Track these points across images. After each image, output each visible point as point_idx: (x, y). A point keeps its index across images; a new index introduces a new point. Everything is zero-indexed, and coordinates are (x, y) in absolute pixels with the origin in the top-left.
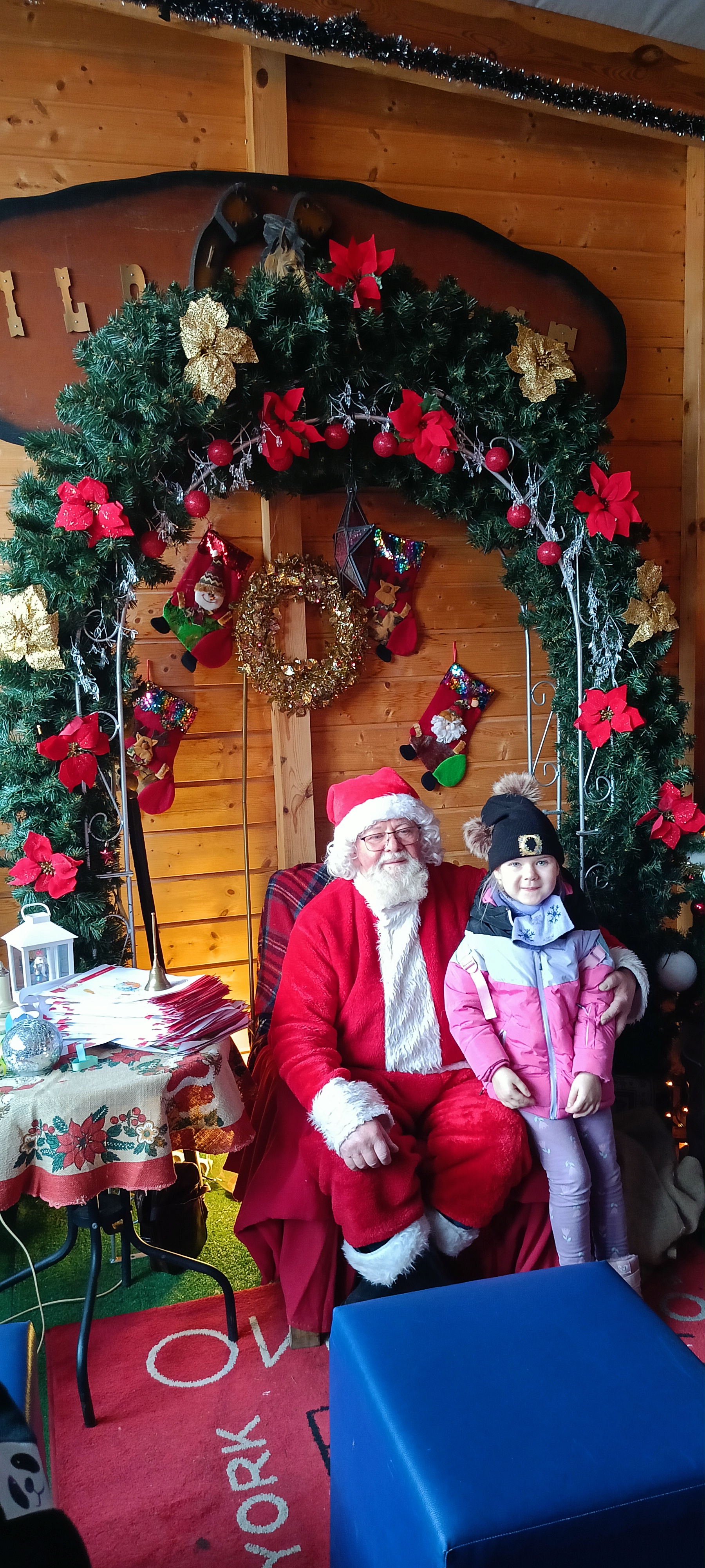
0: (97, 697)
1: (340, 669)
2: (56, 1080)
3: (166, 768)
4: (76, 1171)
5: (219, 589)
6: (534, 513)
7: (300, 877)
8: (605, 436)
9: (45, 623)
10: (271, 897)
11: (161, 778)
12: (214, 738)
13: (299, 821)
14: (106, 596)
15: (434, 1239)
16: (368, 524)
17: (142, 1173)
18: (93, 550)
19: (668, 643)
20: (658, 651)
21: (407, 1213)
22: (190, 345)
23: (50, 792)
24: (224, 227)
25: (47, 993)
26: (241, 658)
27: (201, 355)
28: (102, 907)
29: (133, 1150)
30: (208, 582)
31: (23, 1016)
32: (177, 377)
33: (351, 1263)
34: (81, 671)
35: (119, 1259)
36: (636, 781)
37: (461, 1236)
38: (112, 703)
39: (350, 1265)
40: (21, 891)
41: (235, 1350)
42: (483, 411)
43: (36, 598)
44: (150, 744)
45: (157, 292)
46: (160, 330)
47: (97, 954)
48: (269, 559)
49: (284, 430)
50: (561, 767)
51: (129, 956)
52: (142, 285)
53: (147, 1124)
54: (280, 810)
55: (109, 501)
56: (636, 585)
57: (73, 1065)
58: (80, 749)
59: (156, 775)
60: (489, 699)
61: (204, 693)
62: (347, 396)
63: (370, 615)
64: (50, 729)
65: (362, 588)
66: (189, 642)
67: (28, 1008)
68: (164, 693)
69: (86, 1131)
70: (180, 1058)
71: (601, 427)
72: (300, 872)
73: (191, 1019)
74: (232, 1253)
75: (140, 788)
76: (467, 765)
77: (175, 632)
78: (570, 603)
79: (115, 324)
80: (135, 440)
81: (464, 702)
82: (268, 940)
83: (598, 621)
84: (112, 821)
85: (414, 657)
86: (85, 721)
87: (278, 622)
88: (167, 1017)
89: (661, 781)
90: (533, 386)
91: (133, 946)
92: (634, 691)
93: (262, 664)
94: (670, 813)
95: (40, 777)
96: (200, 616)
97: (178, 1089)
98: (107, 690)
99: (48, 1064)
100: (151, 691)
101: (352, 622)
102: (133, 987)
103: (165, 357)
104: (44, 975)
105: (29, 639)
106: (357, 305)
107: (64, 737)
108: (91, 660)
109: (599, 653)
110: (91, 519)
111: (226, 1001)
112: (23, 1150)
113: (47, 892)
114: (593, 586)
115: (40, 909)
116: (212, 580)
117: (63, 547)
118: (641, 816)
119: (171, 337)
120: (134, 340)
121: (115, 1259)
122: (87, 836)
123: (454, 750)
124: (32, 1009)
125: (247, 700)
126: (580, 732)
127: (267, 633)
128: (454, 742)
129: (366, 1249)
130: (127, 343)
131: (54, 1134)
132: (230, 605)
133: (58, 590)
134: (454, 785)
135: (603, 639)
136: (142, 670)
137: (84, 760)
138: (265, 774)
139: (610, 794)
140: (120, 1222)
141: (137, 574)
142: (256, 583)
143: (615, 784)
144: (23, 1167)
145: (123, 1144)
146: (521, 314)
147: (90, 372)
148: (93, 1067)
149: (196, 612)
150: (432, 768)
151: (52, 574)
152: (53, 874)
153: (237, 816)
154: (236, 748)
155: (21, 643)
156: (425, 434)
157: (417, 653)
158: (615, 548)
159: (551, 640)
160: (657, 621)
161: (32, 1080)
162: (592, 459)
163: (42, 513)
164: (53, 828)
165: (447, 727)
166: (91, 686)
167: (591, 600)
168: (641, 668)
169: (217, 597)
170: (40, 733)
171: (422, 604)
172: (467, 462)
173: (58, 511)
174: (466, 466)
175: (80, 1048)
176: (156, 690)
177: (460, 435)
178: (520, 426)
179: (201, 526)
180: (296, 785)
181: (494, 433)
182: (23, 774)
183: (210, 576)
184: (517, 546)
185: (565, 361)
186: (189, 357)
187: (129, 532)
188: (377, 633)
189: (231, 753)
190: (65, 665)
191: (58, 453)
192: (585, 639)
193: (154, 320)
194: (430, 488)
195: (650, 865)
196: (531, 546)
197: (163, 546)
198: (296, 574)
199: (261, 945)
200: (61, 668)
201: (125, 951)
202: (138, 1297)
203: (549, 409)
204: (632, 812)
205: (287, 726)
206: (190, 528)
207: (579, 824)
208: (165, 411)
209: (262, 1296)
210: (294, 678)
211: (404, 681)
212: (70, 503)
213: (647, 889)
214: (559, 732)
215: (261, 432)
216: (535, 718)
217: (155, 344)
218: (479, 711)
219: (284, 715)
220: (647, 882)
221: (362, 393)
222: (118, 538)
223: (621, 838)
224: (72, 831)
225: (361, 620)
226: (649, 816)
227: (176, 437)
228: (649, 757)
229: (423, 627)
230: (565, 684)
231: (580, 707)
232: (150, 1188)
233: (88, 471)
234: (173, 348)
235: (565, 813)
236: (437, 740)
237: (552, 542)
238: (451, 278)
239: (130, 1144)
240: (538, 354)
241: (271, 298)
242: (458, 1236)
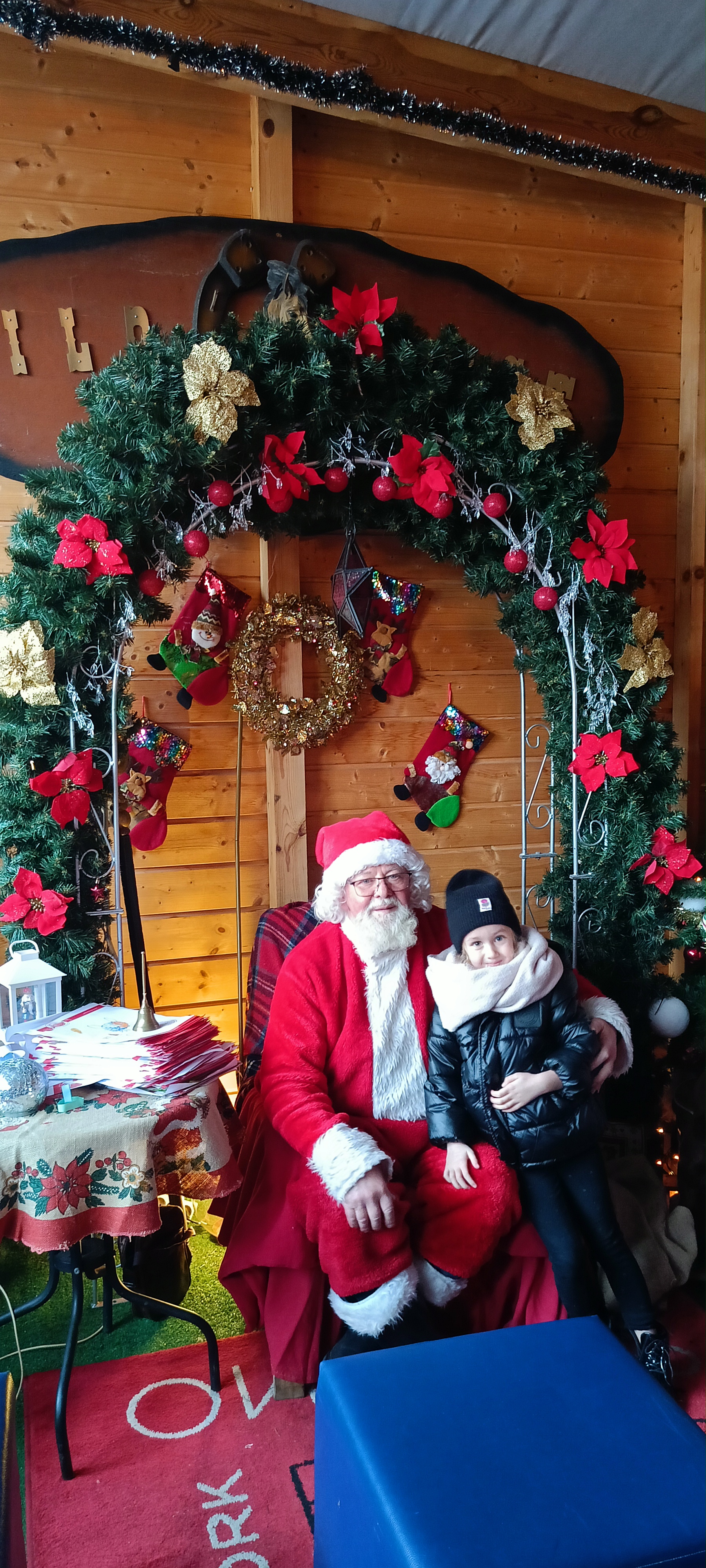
0: (92, 734)
1: (335, 709)
2: (41, 1122)
3: (159, 804)
4: (60, 1216)
5: (216, 628)
6: (531, 559)
7: (291, 916)
8: (602, 485)
9: (41, 658)
10: (261, 936)
11: (153, 815)
12: (209, 774)
13: (292, 860)
14: (103, 633)
15: (422, 1288)
16: (366, 567)
17: (127, 1218)
18: (91, 587)
19: (662, 689)
20: (653, 697)
21: (396, 1262)
22: (193, 387)
23: (42, 828)
24: (228, 272)
25: (34, 1032)
26: (236, 697)
27: (203, 397)
28: (91, 945)
29: (118, 1194)
30: (206, 620)
31: (9, 1055)
32: (179, 418)
33: (337, 1312)
34: (76, 707)
35: (100, 1304)
36: (630, 826)
37: (449, 1286)
38: (107, 739)
39: (336, 1315)
40: (9, 927)
41: (217, 1400)
42: (482, 458)
43: (32, 633)
44: (143, 780)
45: (161, 334)
46: (163, 372)
47: (85, 992)
48: (267, 599)
49: (284, 473)
50: (554, 810)
51: (118, 994)
52: (146, 327)
53: (133, 1168)
54: (272, 848)
55: (109, 539)
56: (631, 631)
57: (59, 1106)
58: (73, 785)
59: (149, 811)
60: (483, 740)
61: (199, 731)
62: (347, 440)
63: (367, 655)
64: (44, 765)
65: (360, 630)
66: (185, 679)
67: (15, 1047)
68: (159, 729)
69: (70, 1175)
70: (168, 1101)
71: (599, 475)
72: (291, 911)
73: (180, 1061)
74: (216, 1299)
75: (133, 825)
76: (461, 805)
77: (171, 669)
78: (566, 647)
79: (118, 365)
80: (136, 479)
81: (458, 743)
82: (257, 979)
83: (594, 666)
84: (104, 858)
85: (410, 697)
86: (79, 758)
87: (274, 661)
88: (155, 1058)
89: (654, 826)
90: (531, 434)
91: (121, 984)
92: (629, 736)
93: (258, 702)
94: (664, 858)
95: (32, 812)
96: (197, 654)
97: (165, 1132)
98: (102, 726)
99: (33, 1104)
100: (146, 728)
101: (348, 662)
102: (121, 1026)
103: (168, 398)
104: (31, 1013)
105: (25, 675)
106: (359, 352)
107: (57, 774)
108: (86, 697)
109: (594, 697)
110: (90, 557)
111: (215, 1042)
112: (6, 1193)
113: (36, 929)
114: (589, 632)
115: (28, 946)
116: (210, 618)
117: (61, 584)
118: (635, 860)
119: (174, 379)
120: (137, 380)
121: (96, 1304)
122: (78, 873)
123: (448, 791)
124: (18, 1048)
125: (242, 738)
126: (574, 776)
127: (263, 672)
128: (448, 783)
129: (352, 1298)
130: (130, 384)
131: (37, 1177)
132: (226, 643)
133: (55, 627)
134: (447, 826)
135: (598, 684)
136: (137, 707)
137: (76, 797)
138: (259, 812)
139: (604, 838)
140: (103, 1267)
141: (134, 612)
142: (253, 623)
143: (609, 828)
144: (5, 1210)
145: (108, 1188)
146: (520, 363)
147: (92, 412)
148: (79, 1109)
149: (192, 650)
150: (425, 808)
151: (49, 610)
152: (43, 911)
153: (229, 854)
154: (229, 785)
155: (17, 679)
156: (425, 479)
157: (412, 694)
158: (611, 595)
159: (546, 684)
160: (652, 668)
162: (589, 507)
163: (41, 550)
164: (44, 864)
165: (442, 768)
166: (86, 722)
167: (586, 645)
168: (635, 713)
169: (213, 635)
170: (33, 768)
171: (418, 646)
172: (465, 507)
173: (56, 548)
174: (465, 511)
175: (66, 1089)
176: (150, 727)
177: (459, 481)
178: (518, 473)
179: (199, 565)
180: (289, 823)
181: (492, 479)
182: (15, 809)
183: (207, 614)
184: (513, 590)
185: (564, 410)
186: (191, 399)
187: (128, 570)
188: (372, 673)
189: (224, 790)
190: (60, 701)
191: (58, 491)
192: (581, 684)
193: (158, 361)
194: (428, 532)
195: (643, 910)
196: (527, 591)
197: (161, 585)
198: (293, 614)
199: (250, 985)
200: (57, 704)
201: (114, 989)
202: (119, 1343)
203: (547, 456)
204: (626, 857)
205: (282, 764)
206: (189, 567)
207: (572, 867)
208: (166, 451)
209: (246, 1345)
210: (289, 717)
211: (400, 722)
212: (69, 541)
213: (640, 935)
214: (552, 776)
215: (261, 474)
216: (529, 760)
217: (158, 385)
218: (473, 752)
219: (278, 753)
220: (640, 928)
221: (362, 437)
222: (116, 576)
223: (614, 883)
224: (63, 868)
225: (357, 661)
226: (643, 860)
227: (176, 477)
228: (643, 802)
229: (419, 668)
230: (560, 727)
231: (574, 750)
232: (135, 1235)
233: (88, 509)
234: (175, 390)
235: (558, 856)
236: (431, 781)
237: (549, 588)
238: (452, 327)
239: (115, 1188)
240: (537, 403)
241: (273, 343)
242: (446, 1285)
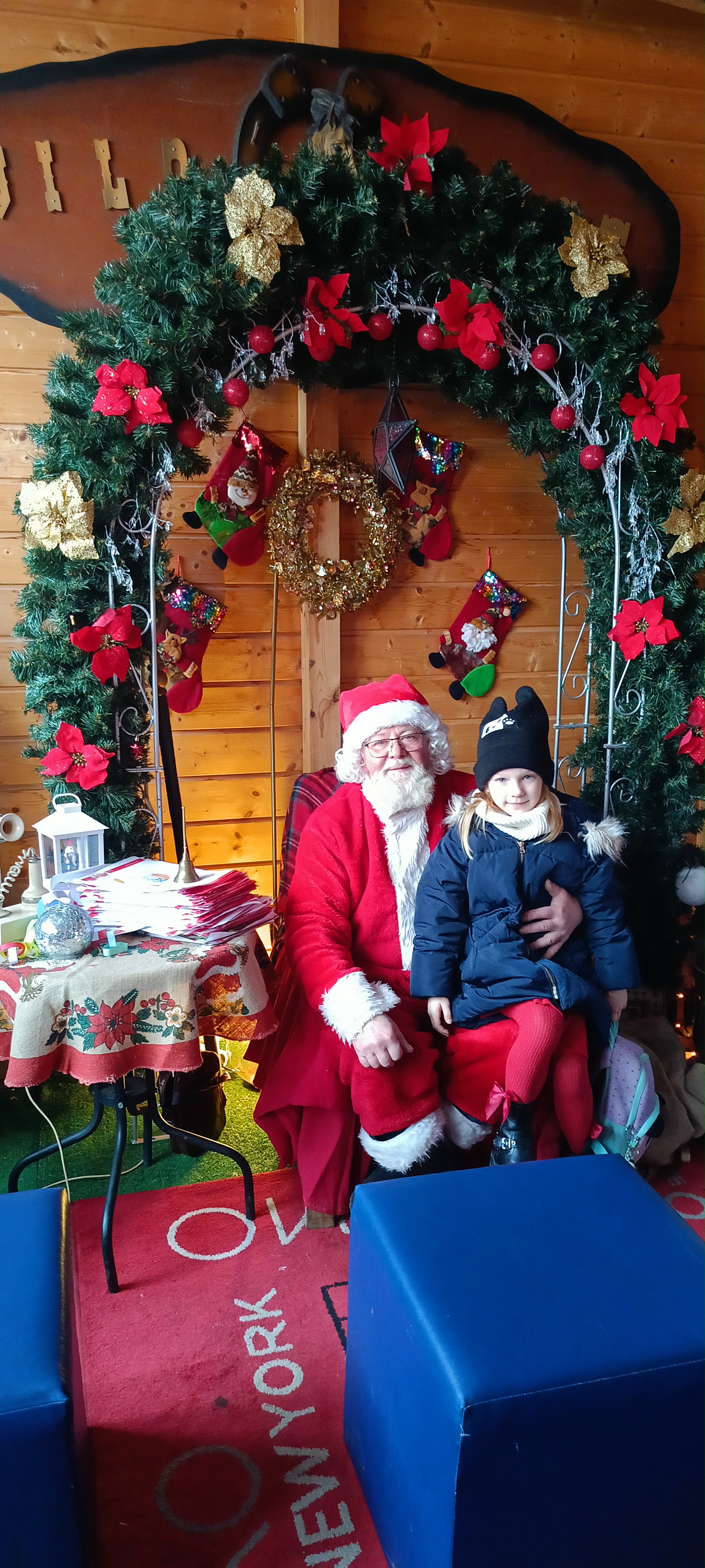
0: (130, 589)
1: (372, 572)
2: (87, 964)
3: (194, 667)
4: (106, 1051)
5: (253, 485)
6: (579, 415)
7: (324, 780)
8: (656, 336)
9: (80, 510)
10: (296, 800)
11: (189, 677)
12: (244, 637)
13: (325, 727)
14: (142, 485)
15: (448, 1131)
16: (409, 419)
17: (170, 1055)
18: (130, 437)
20: (697, 563)
21: (424, 1105)
22: (235, 225)
23: (83, 683)
24: (270, 102)
25: (78, 881)
26: (272, 557)
27: (246, 235)
28: (132, 801)
29: (162, 1033)
30: (242, 477)
31: (55, 902)
32: (221, 258)
33: (367, 1150)
34: (115, 562)
35: (141, 1141)
36: (667, 695)
37: (474, 1130)
38: (145, 596)
39: (366, 1153)
40: (51, 781)
41: (252, 1227)
42: (532, 306)
43: (71, 485)
44: (179, 642)
45: (202, 167)
46: (204, 208)
47: (126, 846)
48: (305, 455)
49: (326, 319)
50: (590, 680)
51: (156, 850)
52: (184, 162)
53: (176, 1009)
54: (306, 714)
55: (148, 385)
56: (678, 494)
57: (104, 950)
58: (113, 641)
59: (184, 673)
60: (521, 608)
61: (235, 592)
62: (393, 284)
63: (405, 516)
64: (83, 620)
65: (401, 487)
66: (221, 538)
67: (60, 894)
68: (195, 589)
69: (117, 1013)
70: (209, 948)
71: (653, 326)
72: (325, 776)
73: (220, 911)
74: (250, 1139)
75: (169, 686)
76: (496, 675)
77: (207, 528)
78: (611, 510)
79: (158, 200)
80: (176, 323)
81: (496, 610)
82: (292, 842)
83: (638, 530)
84: (143, 716)
85: (448, 561)
86: (118, 614)
87: (311, 521)
88: (196, 908)
89: (691, 695)
90: (584, 280)
91: (160, 840)
92: (671, 603)
93: (294, 563)
94: (700, 729)
95: (72, 668)
96: (233, 512)
97: (206, 977)
98: (141, 582)
99: (79, 948)
100: (181, 588)
101: (386, 523)
102: (163, 878)
103: (209, 236)
104: (75, 864)
105: (64, 527)
106: (408, 187)
107: (97, 629)
108: (125, 551)
109: (637, 562)
110: (128, 405)
111: (253, 896)
112: (55, 1029)
113: (78, 784)
114: (636, 494)
115: (69, 800)
116: (246, 474)
117: (100, 433)
118: (670, 730)
119: (215, 215)
120: (177, 217)
121: (136, 1140)
122: (118, 730)
123: (483, 660)
124: (63, 895)
125: (277, 601)
126: (614, 643)
127: (300, 531)
128: (484, 652)
129: (382, 1137)
130: (169, 220)
131: (85, 1015)
132: (263, 501)
133: (93, 478)
134: (481, 694)
135: (642, 549)
136: (174, 564)
137: (116, 653)
138: (293, 677)
139: (640, 707)
140: (145, 1104)
141: (173, 463)
142: (291, 479)
143: (645, 697)
144: (55, 1045)
145: (152, 1026)
146: (574, 204)
147: (131, 250)
148: (123, 953)
149: (228, 508)
150: (460, 677)
151: (87, 460)
152: (84, 766)
153: (264, 719)
154: (264, 649)
155: (56, 531)
156: (473, 327)
157: (450, 558)
158: (660, 454)
159: (588, 548)
160: (697, 532)
161: (63, 963)
162: (641, 360)
163: (79, 397)
164: (85, 719)
165: (478, 636)
166: (125, 577)
167: (632, 508)
168: (678, 580)
169: (250, 493)
170: (73, 623)
171: (457, 508)
172: (513, 359)
173: (94, 395)
174: (512, 363)
175: (111, 935)
176: (186, 587)
177: (507, 330)
178: (569, 323)
179: (237, 418)
180: (324, 690)
181: (542, 329)
182: (55, 664)
183: (244, 471)
184: (558, 449)
185: (620, 255)
186: (233, 237)
187: (167, 419)
188: (410, 535)
189: (259, 654)
190: (99, 555)
191: (96, 334)
192: (624, 548)
193: (199, 196)
194: (473, 386)
195: (676, 780)
196: (573, 450)
197: (200, 436)
198: (332, 471)
199: (285, 846)
200: (95, 558)
201: (154, 845)
202: (158, 1176)
203: (600, 305)
204: (661, 727)
205: (317, 629)
206: (228, 417)
207: (607, 737)
208: (207, 292)
209: (279, 1180)
210: (326, 579)
211: (436, 587)
212: (108, 387)
213: (671, 804)
214: (590, 644)
215: (303, 319)
216: (567, 629)
217: (198, 222)
218: (511, 619)
219: (313, 617)
220: (672, 797)
221: (408, 281)
222: (156, 425)
223: (648, 753)
224: (103, 724)
225: (395, 522)
226: (678, 731)
227: (216, 321)
228: (682, 671)
229: (459, 531)
230: (600, 594)
231: (615, 617)
232: (178, 1070)
233: (127, 353)
234: (217, 227)
235: (592, 726)
236: (467, 649)
237: (595, 446)
238: (505, 162)
239: (159, 1027)
240: (592, 247)
241: (319, 177)
242: (472, 1130)
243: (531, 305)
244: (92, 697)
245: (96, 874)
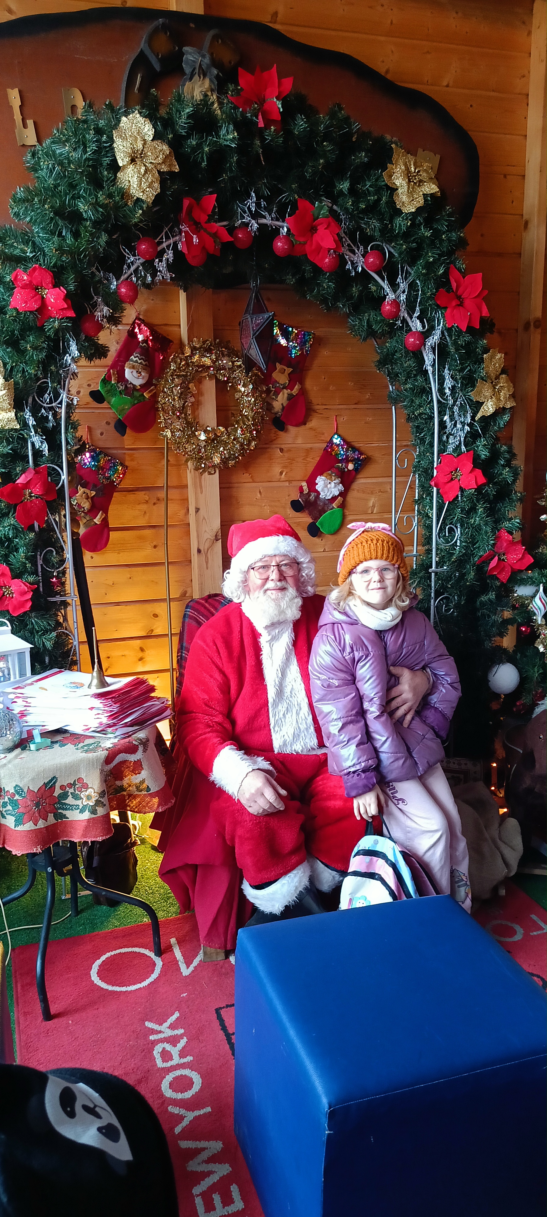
0: (46, 452)
1: (243, 436)
2: (16, 757)
3: (102, 515)
4: (33, 827)
6: (403, 308)
7: (210, 604)
8: (462, 243)
9: (2, 389)
10: (187, 620)
11: (98, 523)
12: (142, 491)
13: (210, 561)
14: (53, 368)
15: (312, 880)
16: (268, 313)
17: (87, 828)
18: (41, 329)
19: (506, 418)
20: (499, 424)
21: (294, 859)
22: (122, 155)
23: (9, 529)
24: (150, 57)
25: (10, 690)
26: (163, 425)
27: (131, 163)
28: (53, 623)
29: (79, 810)
30: (136, 362)
32: (111, 182)
33: (248, 897)
34: (32, 430)
35: (69, 896)
36: (478, 528)
37: (334, 877)
38: (58, 457)
39: (248, 900)
41: (159, 962)
44: (89, 494)
45: (94, 109)
46: (96, 142)
47: (49, 661)
48: (186, 342)
49: (199, 231)
50: (418, 518)
51: (75, 662)
52: (80, 104)
53: (90, 790)
54: (194, 551)
55: (54, 286)
56: (483, 369)
57: (31, 745)
58: (33, 495)
59: (94, 520)
60: (362, 463)
61: (134, 454)
62: (252, 203)
63: (268, 391)
64: (8, 478)
65: (263, 367)
66: (121, 411)
68: (100, 453)
69: (41, 796)
70: (116, 741)
71: (459, 235)
72: (210, 600)
73: (126, 711)
74: (156, 892)
75: (82, 531)
76: (344, 516)
78: (430, 383)
79: (59, 136)
80: (76, 235)
81: (342, 465)
83: (452, 398)
84: (60, 555)
85: (303, 427)
86: (37, 472)
87: (193, 395)
88: (106, 709)
89: (496, 528)
90: (404, 198)
91: (78, 655)
92: (479, 456)
93: (180, 430)
94: (504, 555)
95: (1, 517)
96: (130, 390)
97: (114, 763)
98: (55, 447)
99: (10, 744)
100: (90, 451)
101: (253, 397)
102: (79, 686)
103: (101, 165)
104: (7, 676)
106: (261, 124)
107: (19, 485)
108: (41, 421)
109: (452, 424)
110: (39, 302)
111: (153, 698)
113: (8, 611)
114: (449, 369)
115: (3, 624)
117: (17, 325)
118: (481, 556)
119: (106, 147)
120: (75, 150)
121: (66, 895)
122: (39, 566)
123: (334, 505)
125: (168, 461)
126: (435, 488)
127: (184, 404)
128: (334, 498)
129: (260, 886)
130: (68, 152)
131: (15, 799)
132: (154, 380)
133: (13, 362)
134: (332, 532)
135: (456, 413)
136: (82, 432)
137: (36, 504)
138: (183, 521)
139: (457, 539)
140: (70, 867)
141: (78, 350)
142: (175, 362)
143: (461, 531)
145: (71, 806)
146: (395, 138)
147: (38, 177)
148: (47, 747)
150: (316, 519)
151: (8, 348)
152: (13, 596)
153: (160, 555)
154: (158, 500)
156: (316, 237)
157: (305, 424)
158: (468, 338)
159: (413, 414)
160: (499, 399)
162: (451, 262)
164: (12, 559)
165: (329, 486)
166: (42, 443)
167: (447, 381)
168: (484, 437)
169: (143, 374)
171: (309, 384)
172: (349, 263)
173: (11, 295)
174: (349, 266)
175: (36, 733)
176: (93, 451)
177: (344, 240)
178: (394, 234)
179: (130, 314)
180: (207, 531)
181: (372, 239)
184: (388, 336)
185: (432, 178)
186: (121, 165)
188: (273, 407)
189: (154, 504)
190: (20, 425)
191: (11, 246)
192: (441, 413)
193: (92, 132)
194: (319, 285)
195: (486, 595)
196: (399, 336)
197: (100, 328)
198: (208, 355)
199: (179, 658)
200: (17, 427)
201: (72, 659)
202: (84, 924)
203: (417, 218)
204: (474, 554)
205: (200, 482)
206: (122, 313)
207: (431, 564)
208: (101, 210)
209: (180, 923)
210: (206, 442)
211: (295, 447)
212: (22, 288)
213: (483, 615)
214: (417, 491)
215: (180, 233)
216: (398, 479)
217: (93, 153)
218: (354, 473)
219: (197, 473)
220: (484, 609)
221: (264, 201)
222: (62, 319)
223: (464, 574)
224: (27, 562)
225: (261, 396)
226: (489, 555)
227: (110, 233)
228: (489, 509)
229: (311, 403)
230: (424, 450)
231: (436, 468)
232: (93, 840)
233: (37, 260)
234: (107, 157)
235: (420, 555)
236: (320, 496)
237: (417, 332)
238: (339, 105)
239: (76, 806)
240: (410, 172)
241: (189, 116)
242: (332, 877)
243: (363, 219)
244: (17, 540)
245: (24, 684)
